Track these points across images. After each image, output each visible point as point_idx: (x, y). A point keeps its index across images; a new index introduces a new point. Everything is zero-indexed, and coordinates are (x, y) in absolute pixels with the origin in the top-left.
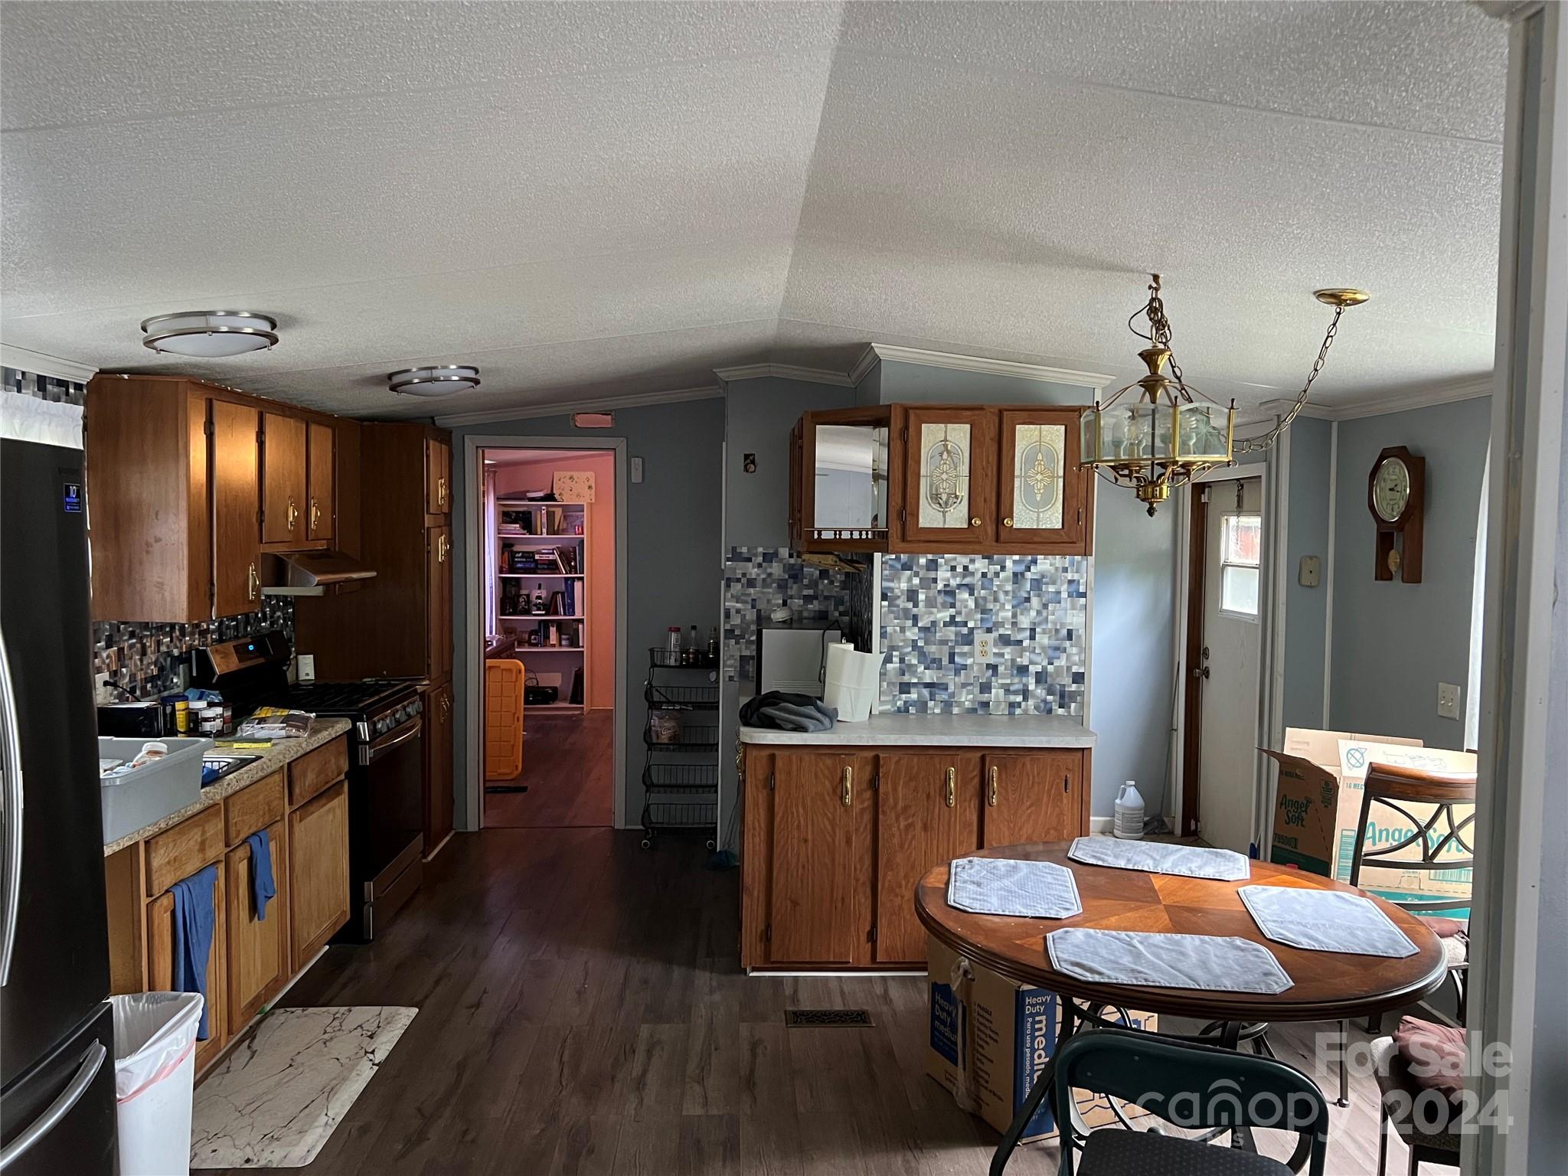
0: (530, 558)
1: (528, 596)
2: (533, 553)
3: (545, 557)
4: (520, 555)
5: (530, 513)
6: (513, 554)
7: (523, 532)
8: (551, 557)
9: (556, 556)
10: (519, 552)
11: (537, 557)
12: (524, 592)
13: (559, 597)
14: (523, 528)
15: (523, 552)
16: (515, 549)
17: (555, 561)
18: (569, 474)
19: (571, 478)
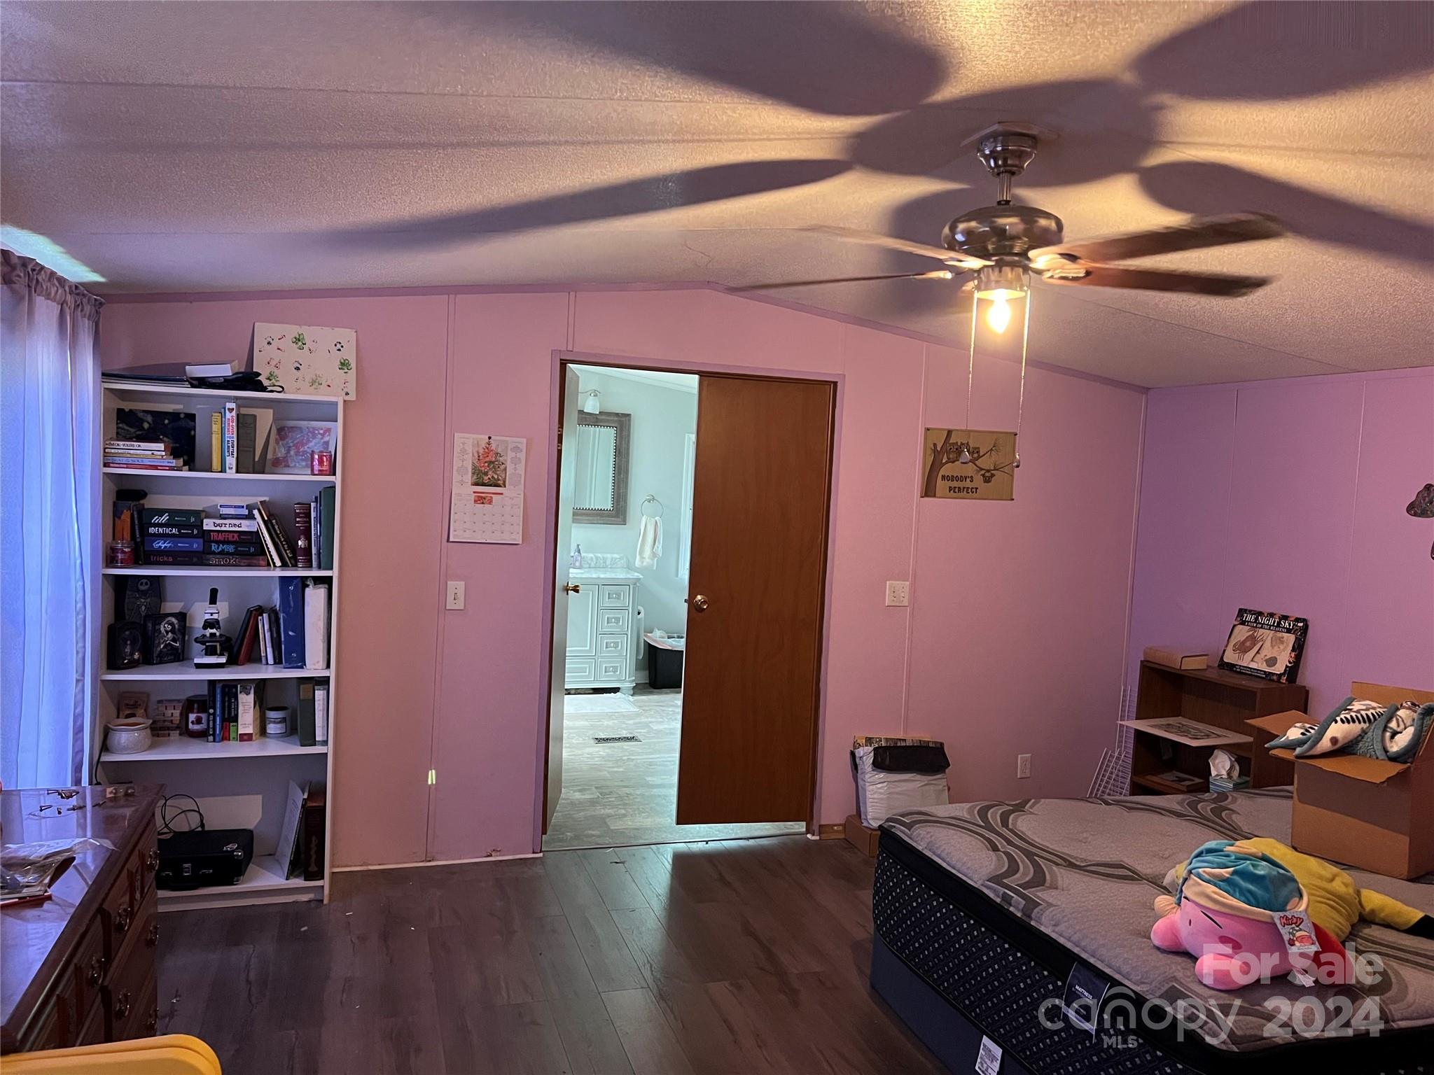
0: (191, 526)
1: (182, 617)
2: (199, 515)
3: (228, 526)
4: (165, 518)
5: (192, 417)
6: (143, 518)
7: (174, 463)
8: (246, 526)
9: (257, 524)
10: (161, 512)
11: (208, 525)
12: (172, 606)
13: (264, 623)
14: (175, 453)
15: (173, 513)
16: (152, 502)
17: (257, 534)
18: (292, 330)
19: (297, 340)
